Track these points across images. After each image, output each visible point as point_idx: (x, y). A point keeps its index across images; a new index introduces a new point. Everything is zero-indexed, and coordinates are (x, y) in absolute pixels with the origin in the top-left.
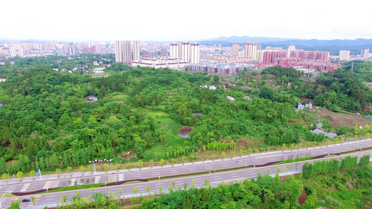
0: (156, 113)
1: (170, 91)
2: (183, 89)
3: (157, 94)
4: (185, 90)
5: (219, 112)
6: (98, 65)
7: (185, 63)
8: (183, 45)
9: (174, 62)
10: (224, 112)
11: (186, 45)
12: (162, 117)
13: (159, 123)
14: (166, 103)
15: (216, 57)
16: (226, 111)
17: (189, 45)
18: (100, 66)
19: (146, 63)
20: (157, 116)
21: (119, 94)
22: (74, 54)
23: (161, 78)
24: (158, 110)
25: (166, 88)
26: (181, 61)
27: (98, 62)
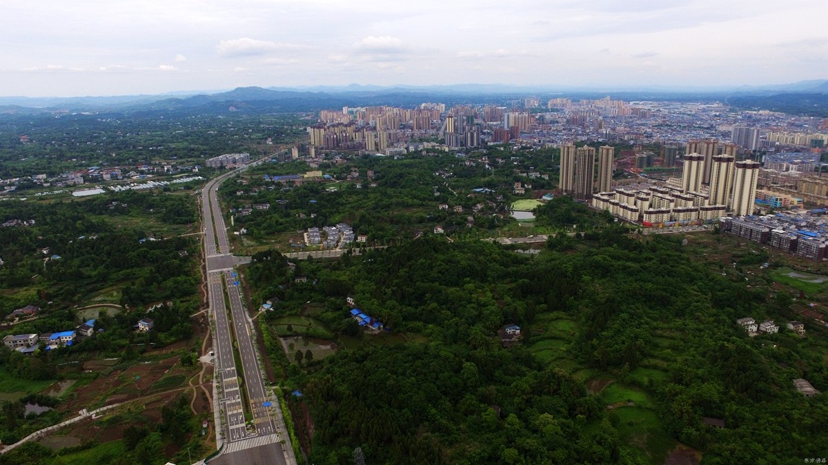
0: (629, 392)
1: (666, 326)
2: (696, 326)
3: (637, 337)
4: (700, 330)
5: (765, 429)
6: (523, 192)
7: (715, 209)
8: (716, 164)
9: (690, 205)
10: (777, 432)
11: (724, 165)
12: (639, 407)
13: (631, 424)
14: (653, 361)
15: (804, 184)
16: (782, 429)
17: (732, 164)
18: (527, 196)
19: (623, 204)
20: (629, 401)
21: (561, 318)
22: (475, 144)
23: (650, 285)
24: (634, 385)
25: (657, 316)
26: (706, 206)
27: (523, 186)
